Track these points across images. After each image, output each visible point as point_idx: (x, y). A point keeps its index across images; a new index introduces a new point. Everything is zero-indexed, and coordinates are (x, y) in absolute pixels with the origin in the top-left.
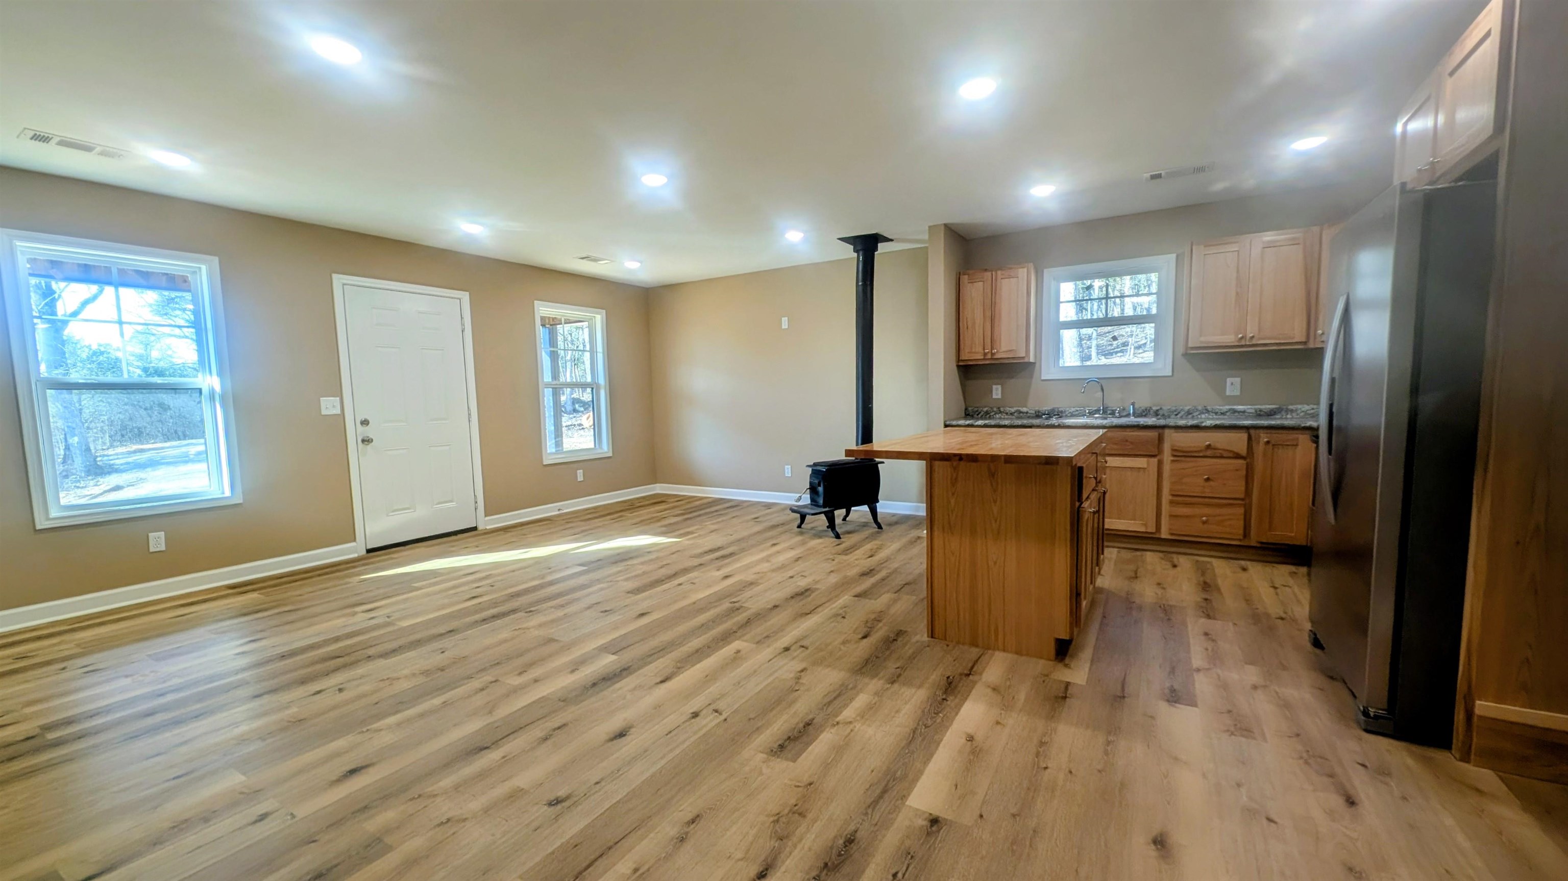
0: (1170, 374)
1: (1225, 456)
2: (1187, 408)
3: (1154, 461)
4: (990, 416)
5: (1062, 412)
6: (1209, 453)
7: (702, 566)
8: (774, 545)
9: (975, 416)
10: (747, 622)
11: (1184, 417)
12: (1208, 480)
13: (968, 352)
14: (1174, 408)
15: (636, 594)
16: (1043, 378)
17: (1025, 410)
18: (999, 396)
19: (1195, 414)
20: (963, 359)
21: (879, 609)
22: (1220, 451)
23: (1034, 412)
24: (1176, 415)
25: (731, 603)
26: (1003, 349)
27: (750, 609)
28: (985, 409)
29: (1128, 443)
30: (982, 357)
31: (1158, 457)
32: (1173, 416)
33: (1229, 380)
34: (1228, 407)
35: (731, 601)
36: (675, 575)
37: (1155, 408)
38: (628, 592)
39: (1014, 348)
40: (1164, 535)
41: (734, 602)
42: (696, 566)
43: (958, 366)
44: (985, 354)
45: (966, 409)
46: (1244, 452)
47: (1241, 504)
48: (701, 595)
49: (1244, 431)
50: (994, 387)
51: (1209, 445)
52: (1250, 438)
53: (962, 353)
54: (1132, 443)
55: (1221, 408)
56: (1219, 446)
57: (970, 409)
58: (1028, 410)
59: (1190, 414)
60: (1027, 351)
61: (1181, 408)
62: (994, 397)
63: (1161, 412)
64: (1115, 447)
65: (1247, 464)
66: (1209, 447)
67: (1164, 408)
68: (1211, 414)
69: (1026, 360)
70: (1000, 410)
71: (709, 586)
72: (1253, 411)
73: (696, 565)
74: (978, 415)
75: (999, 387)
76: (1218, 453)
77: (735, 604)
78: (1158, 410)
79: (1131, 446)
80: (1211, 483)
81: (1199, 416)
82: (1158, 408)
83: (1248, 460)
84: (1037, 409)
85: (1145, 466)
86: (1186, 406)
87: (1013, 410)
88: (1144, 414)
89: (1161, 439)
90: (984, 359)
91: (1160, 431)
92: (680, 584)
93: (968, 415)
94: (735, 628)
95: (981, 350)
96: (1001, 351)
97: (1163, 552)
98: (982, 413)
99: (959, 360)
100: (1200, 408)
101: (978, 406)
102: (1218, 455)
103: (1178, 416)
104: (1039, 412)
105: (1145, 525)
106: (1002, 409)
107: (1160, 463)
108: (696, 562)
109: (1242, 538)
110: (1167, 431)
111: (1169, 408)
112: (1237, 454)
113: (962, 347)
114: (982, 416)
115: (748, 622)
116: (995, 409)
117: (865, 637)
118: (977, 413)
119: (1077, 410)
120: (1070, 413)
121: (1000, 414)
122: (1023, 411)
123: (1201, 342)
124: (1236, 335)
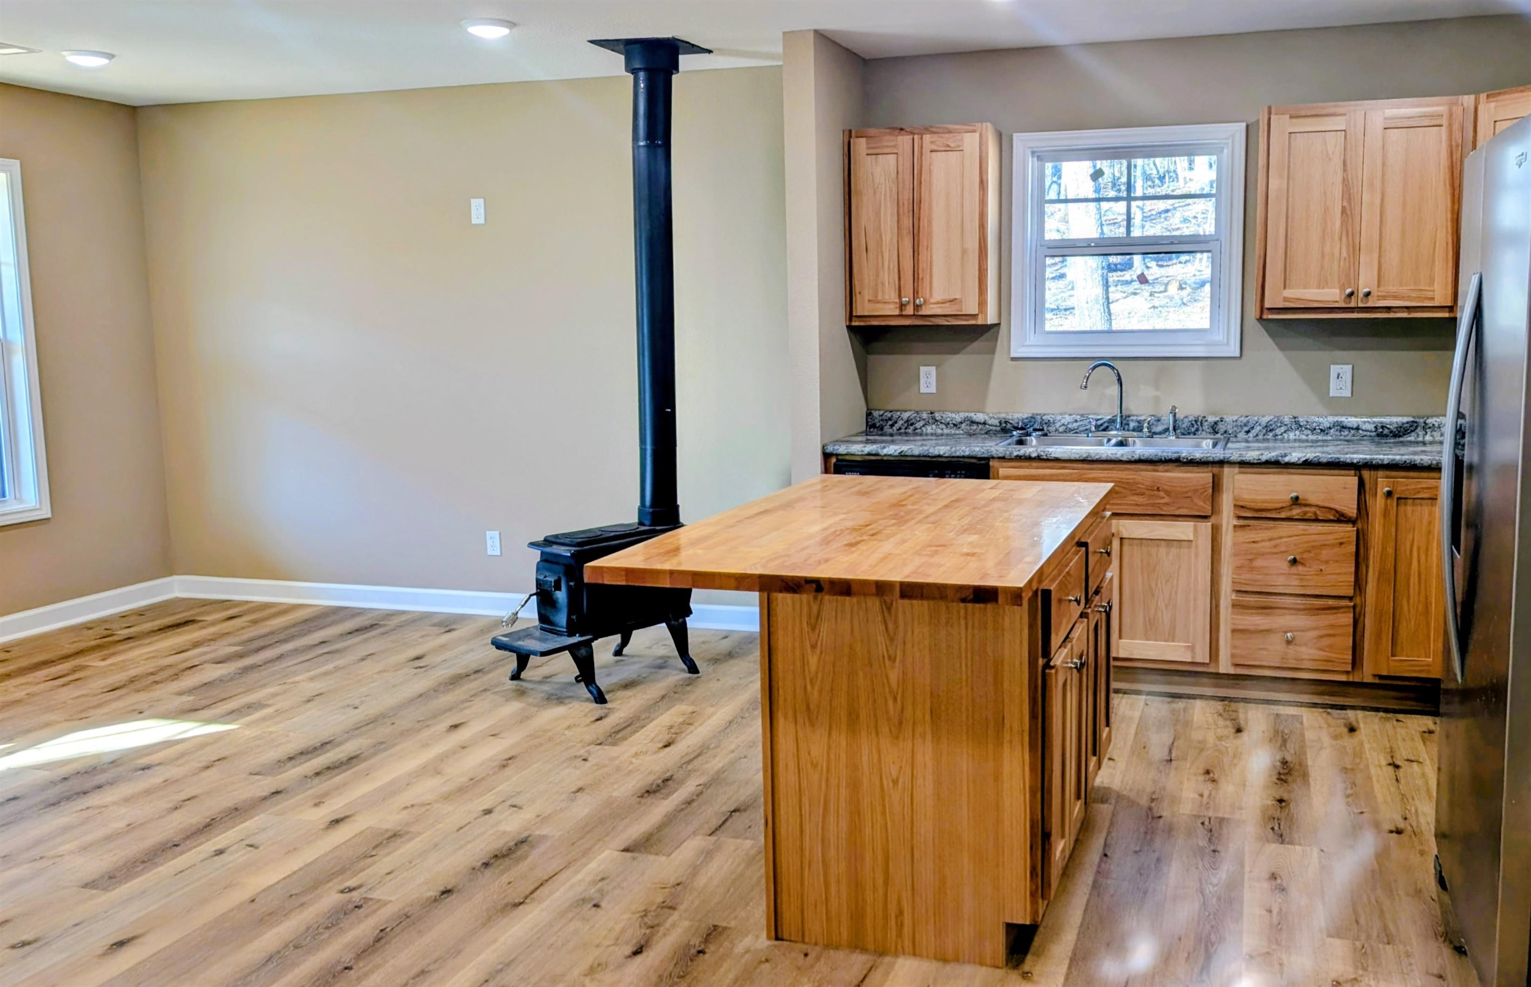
0: (1238, 355)
1: (1321, 518)
2: (1264, 420)
3: (1205, 527)
4: (916, 429)
5: (1048, 423)
6: (1296, 512)
7: (279, 797)
8: (455, 727)
9: (887, 429)
10: (378, 940)
11: (1260, 437)
12: (1294, 562)
13: (869, 301)
14: (1245, 420)
15: (105, 889)
16: (1013, 355)
17: (980, 417)
18: (933, 390)
19: (1278, 431)
20: (859, 314)
21: (673, 880)
22: (1313, 509)
23: (996, 422)
24: (1248, 432)
25: (342, 892)
26: (938, 295)
27: (386, 903)
28: (906, 415)
29: (1162, 494)
30: (897, 312)
31: (1213, 520)
32: (1242, 435)
33: (1334, 369)
34: (1331, 419)
35: (342, 887)
36: (208, 827)
37: (1211, 419)
38: (86, 886)
39: (958, 297)
40: (1225, 666)
41: (351, 890)
42: (265, 798)
43: (850, 328)
44: (902, 306)
45: (869, 414)
46: (1351, 510)
47: (1348, 607)
48: (271, 877)
49: (1352, 472)
50: (923, 369)
51: (1297, 498)
52: (1361, 484)
53: (858, 299)
54: (1168, 493)
55: (1321, 420)
56: (1313, 499)
57: (876, 414)
58: (987, 418)
59: (1271, 430)
60: (982, 303)
61: (1256, 418)
62: (923, 390)
63: (1221, 427)
64: (1140, 500)
65: (1358, 531)
66: (1296, 501)
67: (1229, 419)
68: (1306, 432)
69: (980, 322)
70: (933, 418)
71: (292, 850)
72: (1371, 427)
73: (264, 794)
74: (892, 426)
75: (933, 370)
76: (1310, 512)
77: (354, 893)
78: (1216, 423)
79: (1167, 500)
80: (1300, 568)
81: (1285, 435)
82: (1218, 419)
83: (1359, 525)
84: (1003, 415)
85: (1191, 538)
86: (1263, 416)
87: (958, 417)
88: (1193, 430)
89: (1216, 485)
90: (901, 316)
91: (1216, 470)
92: (220, 852)
93: (874, 426)
94: (347, 959)
95: (891, 295)
96: (932, 300)
97: (1223, 699)
98: (900, 422)
99: (851, 317)
100: (1287, 420)
101: (891, 408)
102: (1310, 515)
103: (1251, 435)
104: (1006, 422)
105: (1192, 648)
106: (937, 416)
107: (1216, 531)
108: (267, 784)
109: (1349, 668)
110: (1227, 470)
111: (1235, 418)
112: (1342, 515)
113: (857, 288)
114: (900, 429)
115: (381, 938)
116: (925, 416)
117: (637, 952)
118: (890, 423)
119: (1076, 421)
120: (1063, 425)
121: (934, 426)
122: (977, 420)
123: (1286, 299)
124: (1342, 288)
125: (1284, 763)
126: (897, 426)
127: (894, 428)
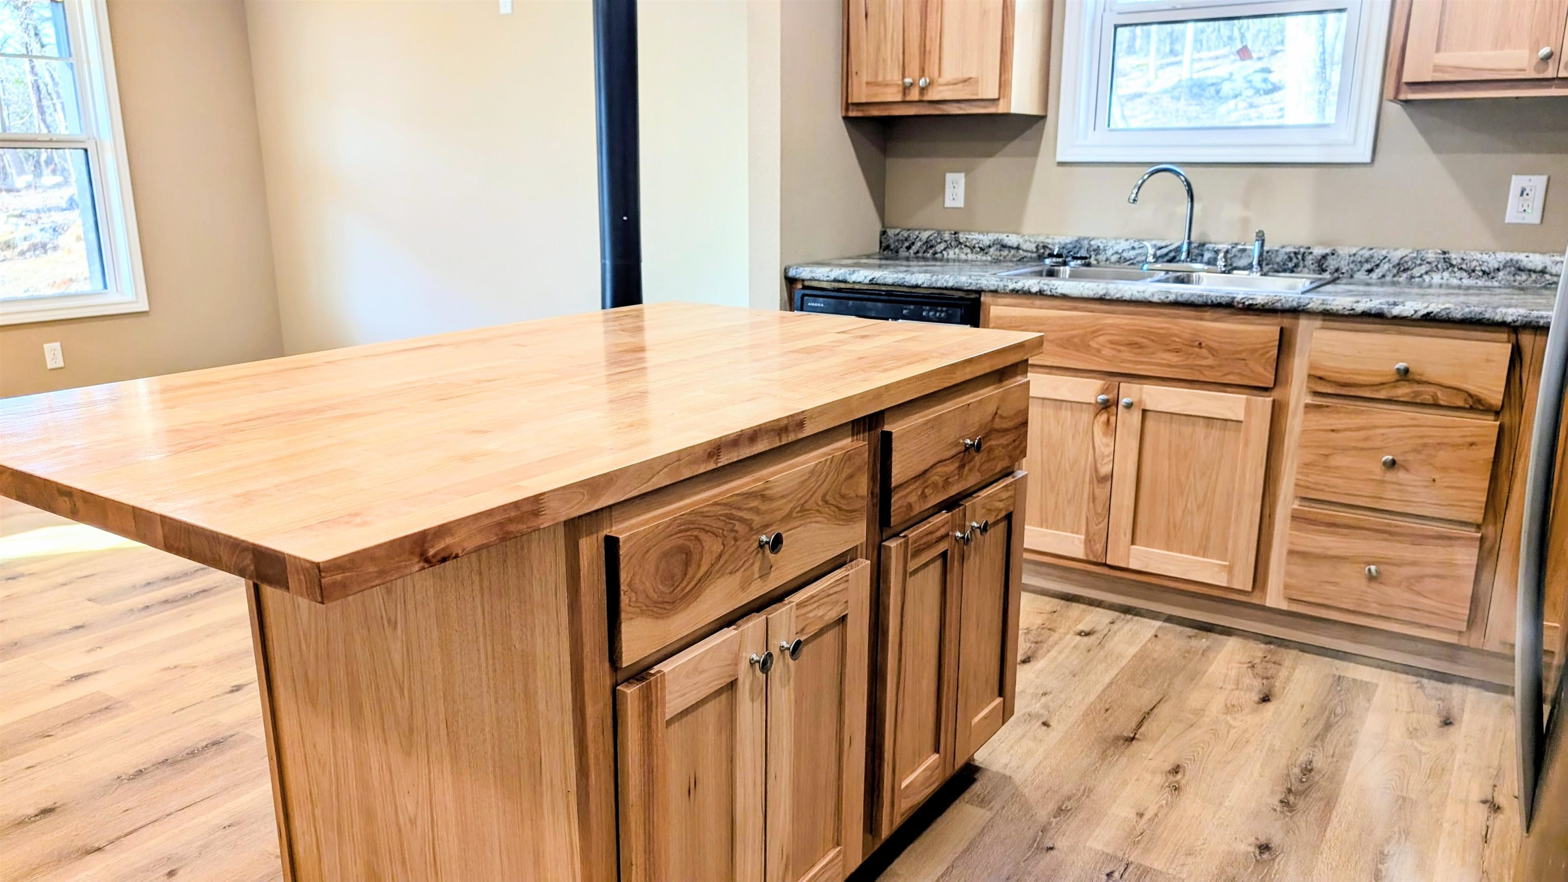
0: (1367, 158)
1: (1442, 403)
2: (1396, 256)
3: (1264, 403)
4: (935, 253)
5: (1097, 251)
6: (1403, 391)
9: (903, 253)
11: (1389, 278)
12: (1392, 464)
13: (868, 83)
14: (1367, 254)
16: (1060, 158)
17: (1012, 240)
18: (960, 203)
19: (1417, 272)
20: (855, 101)
22: (1431, 389)
24: (1370, 271)
26: (950, 73)
28: (925, 235)
29: (1204, 352)
30: (899, 98)
31: (1276, 394)
32: (1361, 275)
33: (1517, 182)
34: (1502, 257)
37: (1318, 251)
39: (973, 75)
40: (1274, 598)
43: (846, 119)
44: (906, 89)
45: (884, 233)
46: (1494, 393)
47: (1472, 539)
49: (1505, 336)
50: (950, 177)
51: (1407, 371)
52: (1517, 354)
53: (854, 81)
54: (1211, 350)
55: (1485, 257)
56: (1432, 372)
57: (891, 232)
58: (1021, 241)
59: (1405, 270)
60: (1004, 84)
61: (1384, 252)
62: (949, 203)
63: (1332, 263)
64: (1173, 358)
65: (1501, 428)
66: (1405, 374)
67: (1343, 251)
68: (1459, 274)
69: (1001, 109)
70: (957, 240)
74: (908, 248)
75: (960, 178)
76: (1426, 394)
78: (1324, 257)
79: (1210, 361)
80: (1401, 475)
81: (1427, 278)
82: (1327, 251)
83: (1506, 418)
84: (1041, 239)
85: (1241, 418)
86: (1396, 249)
87: (986, 239)
88: (1291, 265)
89: (1285, 342)
90: (904, 102)
91: (1287, 322)
93: (887, 248)
95: (894, 76)
96: (941, 81)
97: (1269, 640)
98: (919, 244)
99: (848, 106)
100: (1431, 256)
101: (910, 226)
102: (1428, 398)
103: (1374, 275)
104: (1045, 247)
105: (1230, 569)
106: (962, 237)
107: (1277, 412)
109: (1463, 627)
110: (1303, 323)
111: (1354, 251)
112: (1479, 401)
113: (854, 68)
114: (918, 252)
116: (947, 236)
118: (907, 244)
119: (1133, 248)
120: (1117, 253)
121: (957, 250)
122: (1010, 244)
123: (1437, 68)
124: (1536, 47)
125: (1307, 770)
126: (914, 249)
127: (911, 251)
